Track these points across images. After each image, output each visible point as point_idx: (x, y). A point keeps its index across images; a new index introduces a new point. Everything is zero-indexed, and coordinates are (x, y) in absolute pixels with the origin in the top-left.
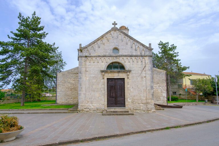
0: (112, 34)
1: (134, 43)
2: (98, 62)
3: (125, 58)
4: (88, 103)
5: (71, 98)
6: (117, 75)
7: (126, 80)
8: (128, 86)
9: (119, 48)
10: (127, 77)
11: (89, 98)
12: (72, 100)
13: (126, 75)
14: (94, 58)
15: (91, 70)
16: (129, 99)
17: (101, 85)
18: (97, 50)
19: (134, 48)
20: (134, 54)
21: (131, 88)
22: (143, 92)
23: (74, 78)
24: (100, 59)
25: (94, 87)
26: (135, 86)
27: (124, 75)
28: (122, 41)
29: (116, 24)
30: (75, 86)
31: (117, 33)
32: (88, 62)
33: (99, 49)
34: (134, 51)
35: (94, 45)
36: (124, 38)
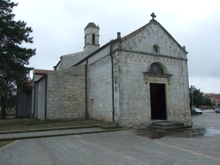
0: (153, 27)
1: (172, 43)
2: (140, 61)
3: (166, 59)
4: (131, 116)
5: (69, 112)
6: (159, 80)
7: (167, 87)
8: (170, 94)
9: (159, 46)
10: (168, 82)
11: (132, 109)
12: (70, 114)
13: (167, 80)
14: (136, 55)
15: (133, 71)
16: (170, 109)
17: (144, 92)
18: (138, 44)
19: (172, 48)
20: (173, 56)
21: (172, 96)
22: (181, 101)
23: (73, 82)
24: (142, 56)
25: (137, 93)
26: (175, 94)
27: (165, 80)
28: (162, 38)
29: (155, 16)
30: (74, 93)
31: (157, 28)
32: (129, 59)
33: (140, 43)
34: (173, 53)
35: (135, 37)
36: (164, 36)
